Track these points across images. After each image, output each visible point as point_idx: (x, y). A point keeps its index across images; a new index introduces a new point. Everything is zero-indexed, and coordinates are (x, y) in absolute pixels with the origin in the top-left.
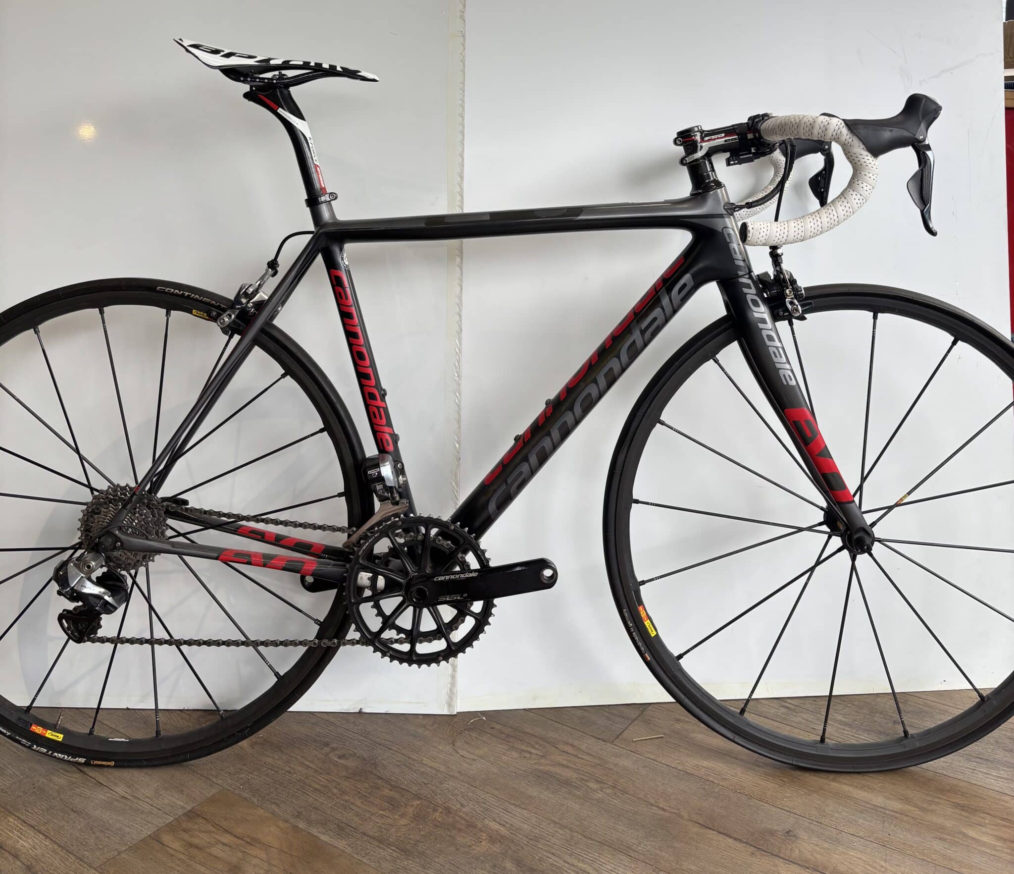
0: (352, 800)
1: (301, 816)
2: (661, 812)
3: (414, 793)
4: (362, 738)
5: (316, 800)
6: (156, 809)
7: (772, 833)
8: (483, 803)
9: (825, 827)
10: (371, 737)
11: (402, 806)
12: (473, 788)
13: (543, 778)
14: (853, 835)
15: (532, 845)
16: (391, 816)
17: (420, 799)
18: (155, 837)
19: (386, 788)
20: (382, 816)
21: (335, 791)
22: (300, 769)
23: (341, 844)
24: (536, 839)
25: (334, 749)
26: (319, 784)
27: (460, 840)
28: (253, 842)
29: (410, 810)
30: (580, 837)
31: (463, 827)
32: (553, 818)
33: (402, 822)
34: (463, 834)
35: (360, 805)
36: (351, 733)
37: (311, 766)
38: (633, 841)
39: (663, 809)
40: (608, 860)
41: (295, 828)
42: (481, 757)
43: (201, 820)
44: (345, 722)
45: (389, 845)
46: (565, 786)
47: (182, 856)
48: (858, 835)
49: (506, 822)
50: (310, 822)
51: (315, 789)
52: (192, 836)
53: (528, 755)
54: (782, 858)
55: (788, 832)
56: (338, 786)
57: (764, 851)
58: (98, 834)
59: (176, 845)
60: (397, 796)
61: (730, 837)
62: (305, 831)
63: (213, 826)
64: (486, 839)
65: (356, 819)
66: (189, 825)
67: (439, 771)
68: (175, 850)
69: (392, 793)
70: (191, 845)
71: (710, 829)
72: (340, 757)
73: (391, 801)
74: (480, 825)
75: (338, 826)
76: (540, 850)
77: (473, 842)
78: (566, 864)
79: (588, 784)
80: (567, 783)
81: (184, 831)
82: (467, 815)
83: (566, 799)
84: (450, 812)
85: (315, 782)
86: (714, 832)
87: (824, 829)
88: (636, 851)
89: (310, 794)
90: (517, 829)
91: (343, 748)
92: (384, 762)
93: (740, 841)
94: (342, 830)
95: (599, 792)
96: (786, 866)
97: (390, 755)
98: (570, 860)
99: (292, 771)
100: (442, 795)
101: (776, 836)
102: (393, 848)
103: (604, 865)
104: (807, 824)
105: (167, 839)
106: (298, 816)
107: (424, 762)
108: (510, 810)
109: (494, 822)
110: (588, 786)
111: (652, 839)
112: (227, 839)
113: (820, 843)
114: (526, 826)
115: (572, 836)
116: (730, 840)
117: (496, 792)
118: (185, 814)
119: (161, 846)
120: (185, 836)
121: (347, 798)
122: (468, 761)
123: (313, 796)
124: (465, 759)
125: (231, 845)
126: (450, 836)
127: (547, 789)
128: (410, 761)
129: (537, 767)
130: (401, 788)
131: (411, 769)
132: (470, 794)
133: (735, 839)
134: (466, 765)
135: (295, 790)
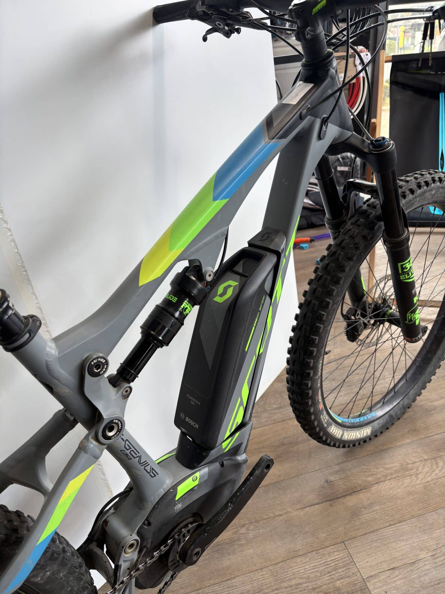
7: (323, 488)
30: (273, 567)
32: (252, 569)
38: (292, 545)
40: (298, 567)
55: (327, 482)
83: (243, 551)
88: (300, 550)
95: (248, 532)
98: (286, 585)
103: (299, 572)
108: (230, 585)
111: (296, 537)
114: (248, 587)
115: (270, 570)
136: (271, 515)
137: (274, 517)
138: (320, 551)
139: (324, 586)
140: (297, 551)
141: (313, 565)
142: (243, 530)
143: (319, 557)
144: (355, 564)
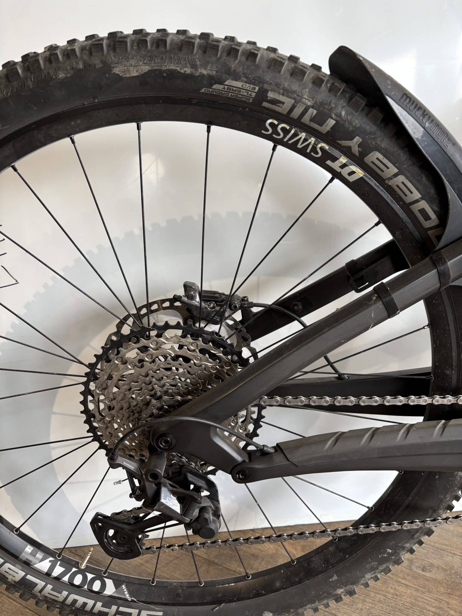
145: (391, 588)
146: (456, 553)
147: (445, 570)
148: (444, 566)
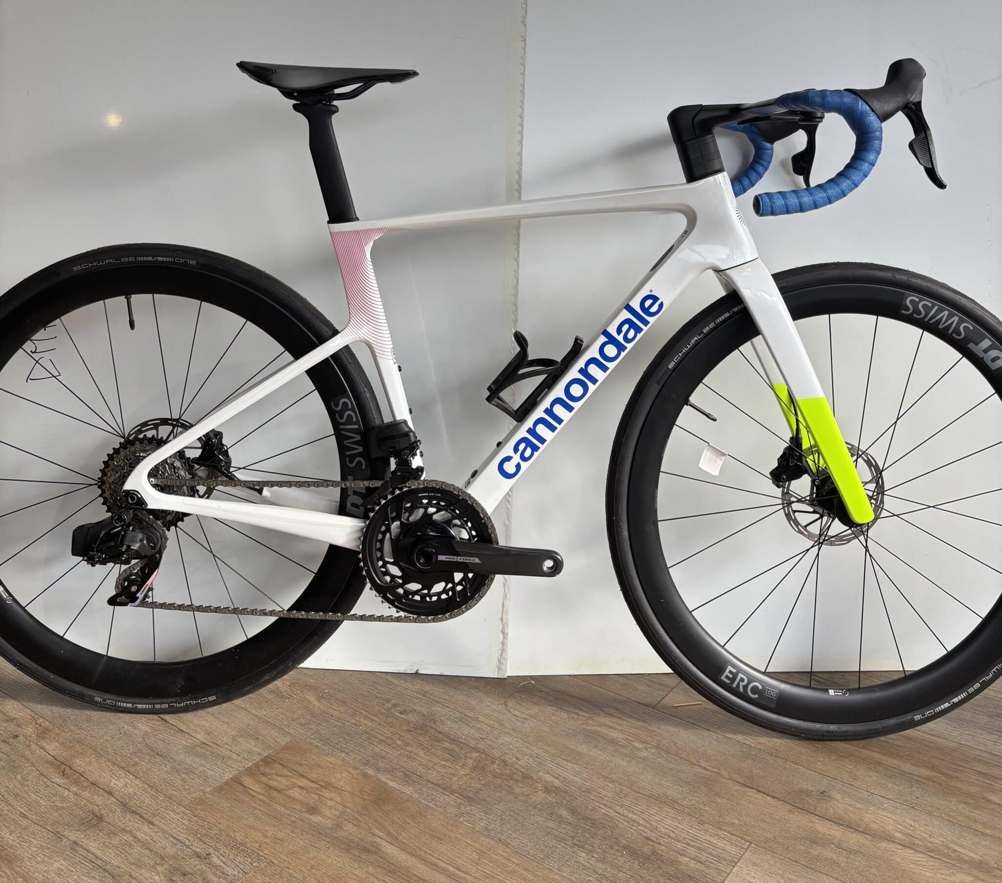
0: (415, 751)
1: (369, 764)
2: (703, 771)
3: (472, 746)
4: (421, 696)
5: (381, 750)
6: (235, 755)
7: (807, 793)
8: (537, 757)
9: (857, 789)
10: (428, 695)
11: (461, 758)
12: (527, 744)
13: (591, 737)
14: (884, 797)
15: (584, 796)
16: (453, 767)
17: (478, 752)
18: (236, 780)
19: (446, 741)
20: (444, 766)
21: (399, 743)
22: (366, 722)
23: (409, 790)
24: (588, 791)
25: (395, 705)
26: (383, 736)
27: (517, 790)
28: (327, 786)
29: (470, 762)
30: (629, 790)
31: (519, 779)
32: (603, 773)
33: (463, 772)
34: (520, 784)
35: (423, 755)
36: (409, 691)
37: (375, 719)
38: (679, 796)
39: (704, 768)
40: (656, 812)
41: (365, 775)
42: (531, 716)
43: (277, 765)
44: (403, 682)
45: (453, 792)
46: (612, 744)
47: (262, 797)
48: (888, 797)
49: (559, 775)
50: (378, 770)
51: (381, 740)
52: (270, 779)
53: (576, 716)
54: (818, 816)
55: (822, 793)
56: (401, 738)
57: (801, 809)
58: (183, 775)
59: (256, 787)
60: (457, 749)
61: (768, 795)
62: (374, 777)
63: (289, 771)
64: (542, 790)
65: (420, 768)
66: (267, 770)
67: (494, 727)
68: (256, 792)
69: (452, 747)
70: (271, 788)
71: (749, 787)
72: (401, 713)
73: (451, 752)
74: (535, 777)
75: (404, 773)
76: (591, 801)
77: (530, 792)
78: (617, 815)
79: (634, 744)
80: (613, 742)
81: (263, 774)
82: (523, 767)
83: (614, 756)
84: (506, 764)
85: (380, 734)
86: (754, 791)
87: (856, 791)
88: (682, 805)
89: (376, 744)
90: (569, 782)
91: (404, 705)
92: (442, 718)
93: (778, 799)
94: (408, 777)
95: (644, 750)
96: (822, 822)
97: (447, 712)
98: (621, 811)
99: (358, 723)
100: (499, 749)
101: (811, 796)
102: (456, 795)
103: (652, 816)
104: (840, 786)
105: (247, 781)
106: (366, 764)
107: (479, 719)
108: (562, 764)
109: (548, 775)
110: (634, 746)
111: (695, 795)
112: (302, 782)
113: (853, 803)
114: (578, 780)
115: (622, 789)
116: (768, 798)
117: (548, 748)
118: (263, 760)
119: (242, 787)
120: (263, 779)
121: (410, 749)
122: (520, 719)
123: (379, 747)
124: (517, 718)
125: (307, 788)
126: (508, 786)
127: (596, 746)
128: (466, 718)
129: (584, 726)
130: (460, 742)
131: (467, 725)
132: (524, 749)
133: (773, 797)
134: (519, 724)
135: (362, 740)
136: (695, 761)
137: (694, 764)
138: (707, 825)
139: (663, 847)
140: (677, 803)
141: (679, 825)
142: (638, 745)
143: (697, 827)
144: (734, 867)
145: (355, 720)
146: (450, 706)
147: (423, 715)
148: (426, 713)
